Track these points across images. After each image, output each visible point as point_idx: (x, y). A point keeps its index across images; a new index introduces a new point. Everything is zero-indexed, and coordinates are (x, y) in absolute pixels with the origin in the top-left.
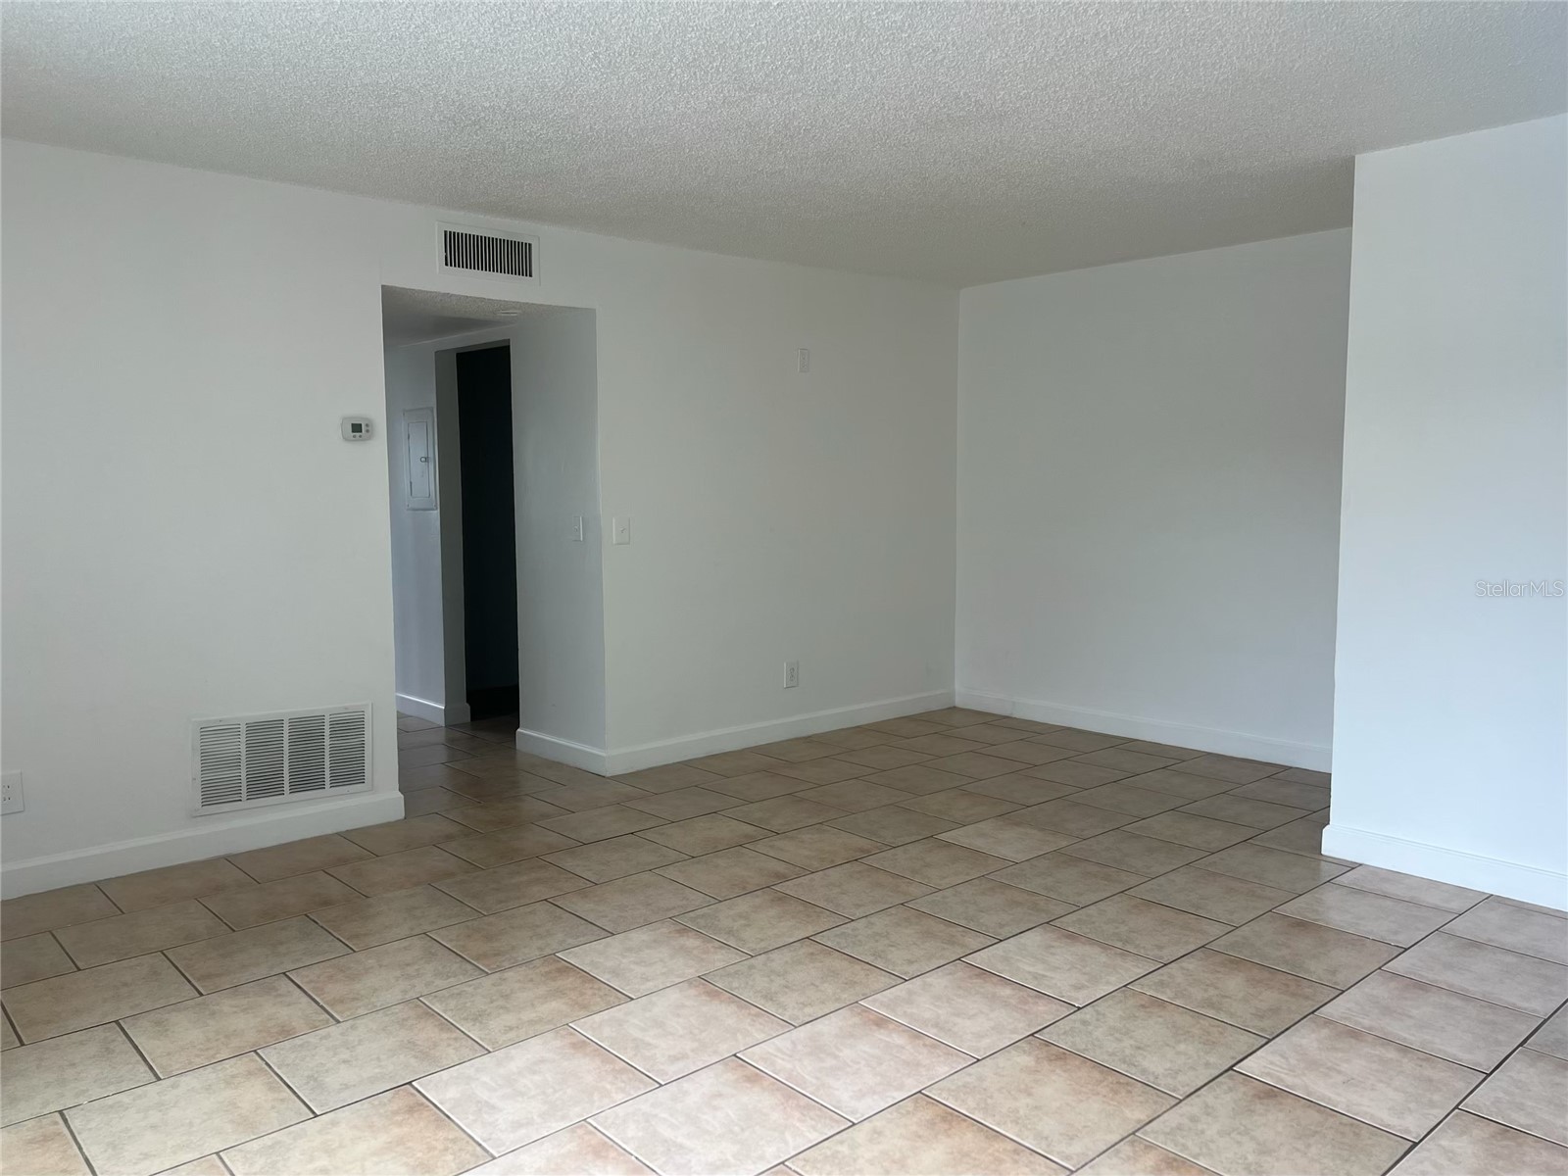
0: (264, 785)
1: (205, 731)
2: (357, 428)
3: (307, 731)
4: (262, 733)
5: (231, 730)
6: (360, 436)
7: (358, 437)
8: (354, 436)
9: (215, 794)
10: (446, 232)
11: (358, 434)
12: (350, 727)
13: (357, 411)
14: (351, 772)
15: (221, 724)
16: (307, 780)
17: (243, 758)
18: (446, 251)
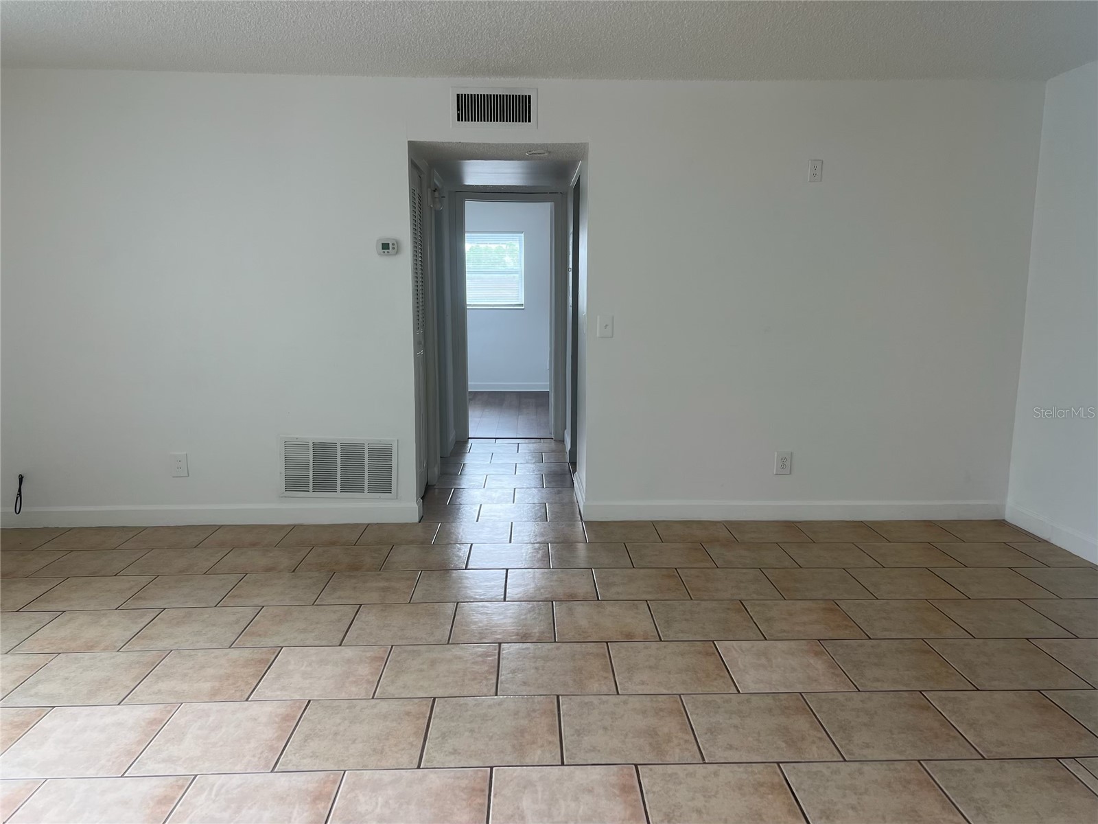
0: (324, 484)
1: (287, 444)
2: (385, 246)
3: (353, 453)
4: (323, 451)
5: (304, 445)
6: (388, 252)
7: (386, 252)
8: (384, 252)
9: (294, 484)
10: (458, 95)
11: (386, 251)
12: (382, 454)
13: (388, 234)
14: (382, 484)
15: (297, 440)
16: (352, 486)
17: (311, 464)
18: (458, 110)
